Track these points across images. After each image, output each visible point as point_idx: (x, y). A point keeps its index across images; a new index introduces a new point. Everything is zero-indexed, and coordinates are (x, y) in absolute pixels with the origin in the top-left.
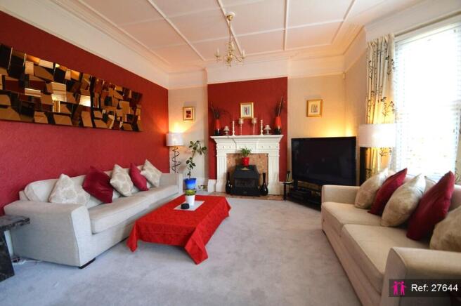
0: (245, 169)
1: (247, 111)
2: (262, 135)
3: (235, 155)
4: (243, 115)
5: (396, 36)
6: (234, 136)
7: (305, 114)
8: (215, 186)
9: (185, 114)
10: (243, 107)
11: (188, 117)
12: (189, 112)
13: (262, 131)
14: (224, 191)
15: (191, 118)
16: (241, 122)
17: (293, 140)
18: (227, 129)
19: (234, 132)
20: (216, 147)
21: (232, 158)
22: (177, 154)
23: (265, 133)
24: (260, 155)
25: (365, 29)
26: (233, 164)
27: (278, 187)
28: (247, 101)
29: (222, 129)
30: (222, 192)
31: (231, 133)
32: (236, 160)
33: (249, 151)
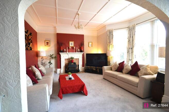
0: (73, 64)
1: (72, 44)
2: (77, 52)
3: (68, 59)
4: (70, 45)
5: (114, 30)
6: (67, 53)
7: (88, 46)
8: (60, 71)
9: (46, 43)
10: (70, 43)
11: (47, 44)
12: (47, 43)
13: (77, 51)
14: (64, 72)
15: (49, 45)
16: (70, 48)
17: (87, 54)
18: (65, 50)
19: (67, 51)
20: (61, 57)
21: (66, 60)
22: (43, 59)
23: (78, 52)
24: (76, 59)
25: (106, 26)
26: (67, 62)
27: (82, 69)
28: (72, 41)
29: (63, 50)
30: (63, 73)
31: (66, 52)
32: (68, 61)
33: (73, 58)
